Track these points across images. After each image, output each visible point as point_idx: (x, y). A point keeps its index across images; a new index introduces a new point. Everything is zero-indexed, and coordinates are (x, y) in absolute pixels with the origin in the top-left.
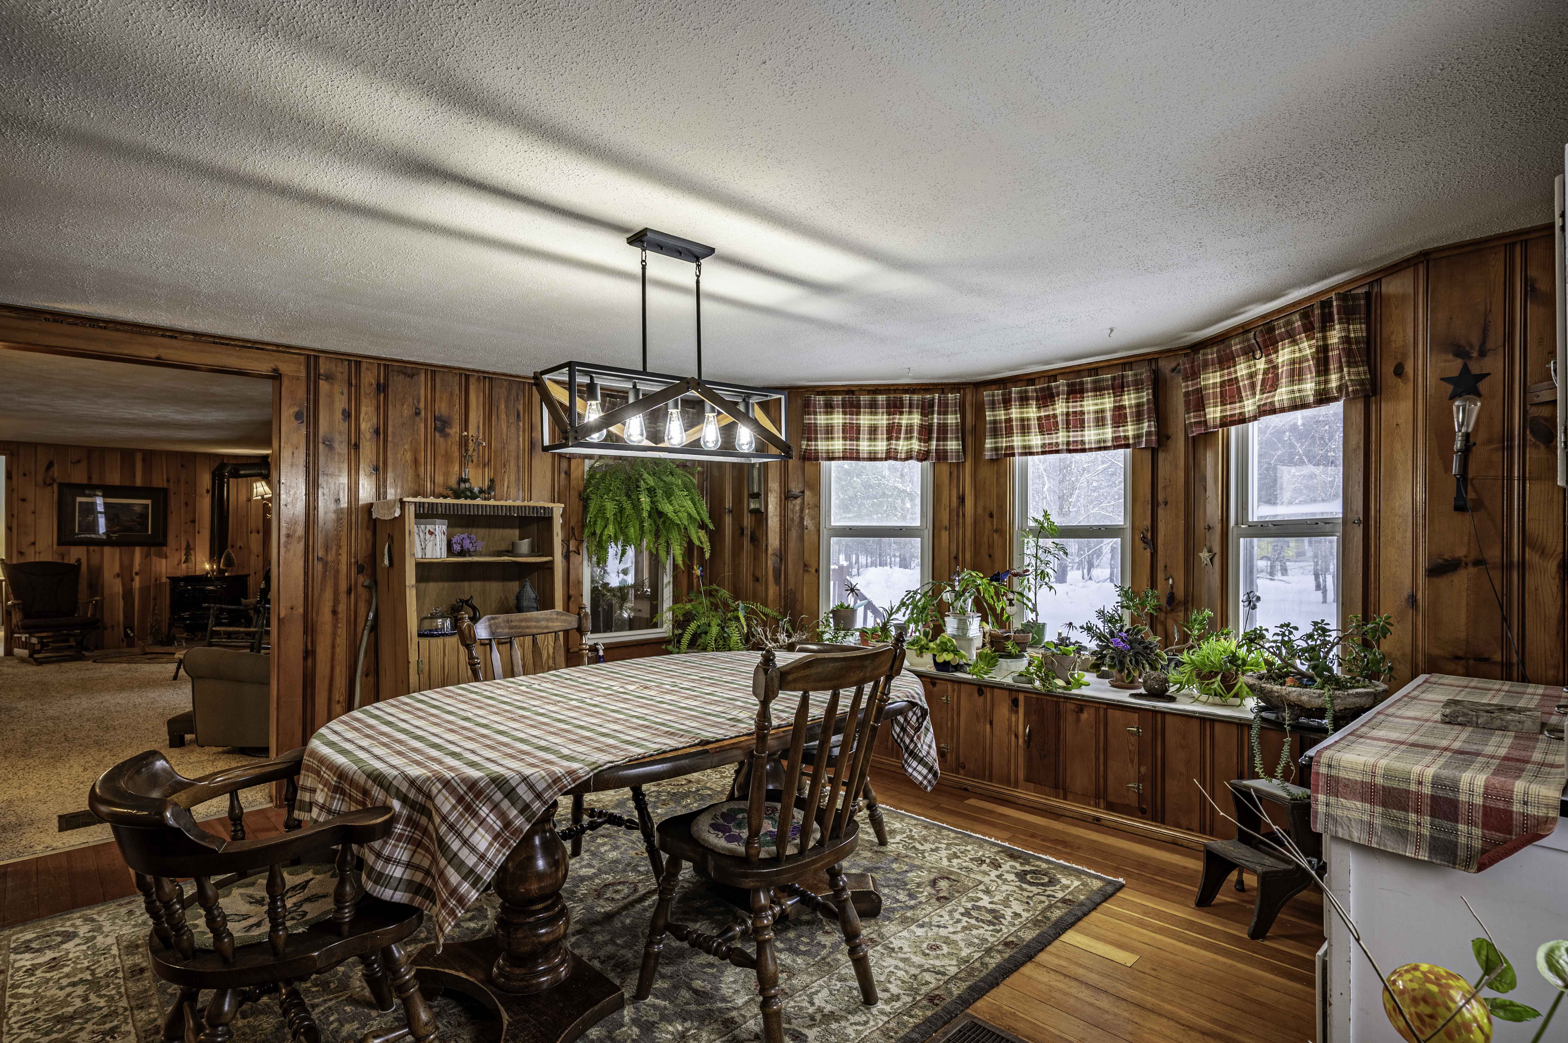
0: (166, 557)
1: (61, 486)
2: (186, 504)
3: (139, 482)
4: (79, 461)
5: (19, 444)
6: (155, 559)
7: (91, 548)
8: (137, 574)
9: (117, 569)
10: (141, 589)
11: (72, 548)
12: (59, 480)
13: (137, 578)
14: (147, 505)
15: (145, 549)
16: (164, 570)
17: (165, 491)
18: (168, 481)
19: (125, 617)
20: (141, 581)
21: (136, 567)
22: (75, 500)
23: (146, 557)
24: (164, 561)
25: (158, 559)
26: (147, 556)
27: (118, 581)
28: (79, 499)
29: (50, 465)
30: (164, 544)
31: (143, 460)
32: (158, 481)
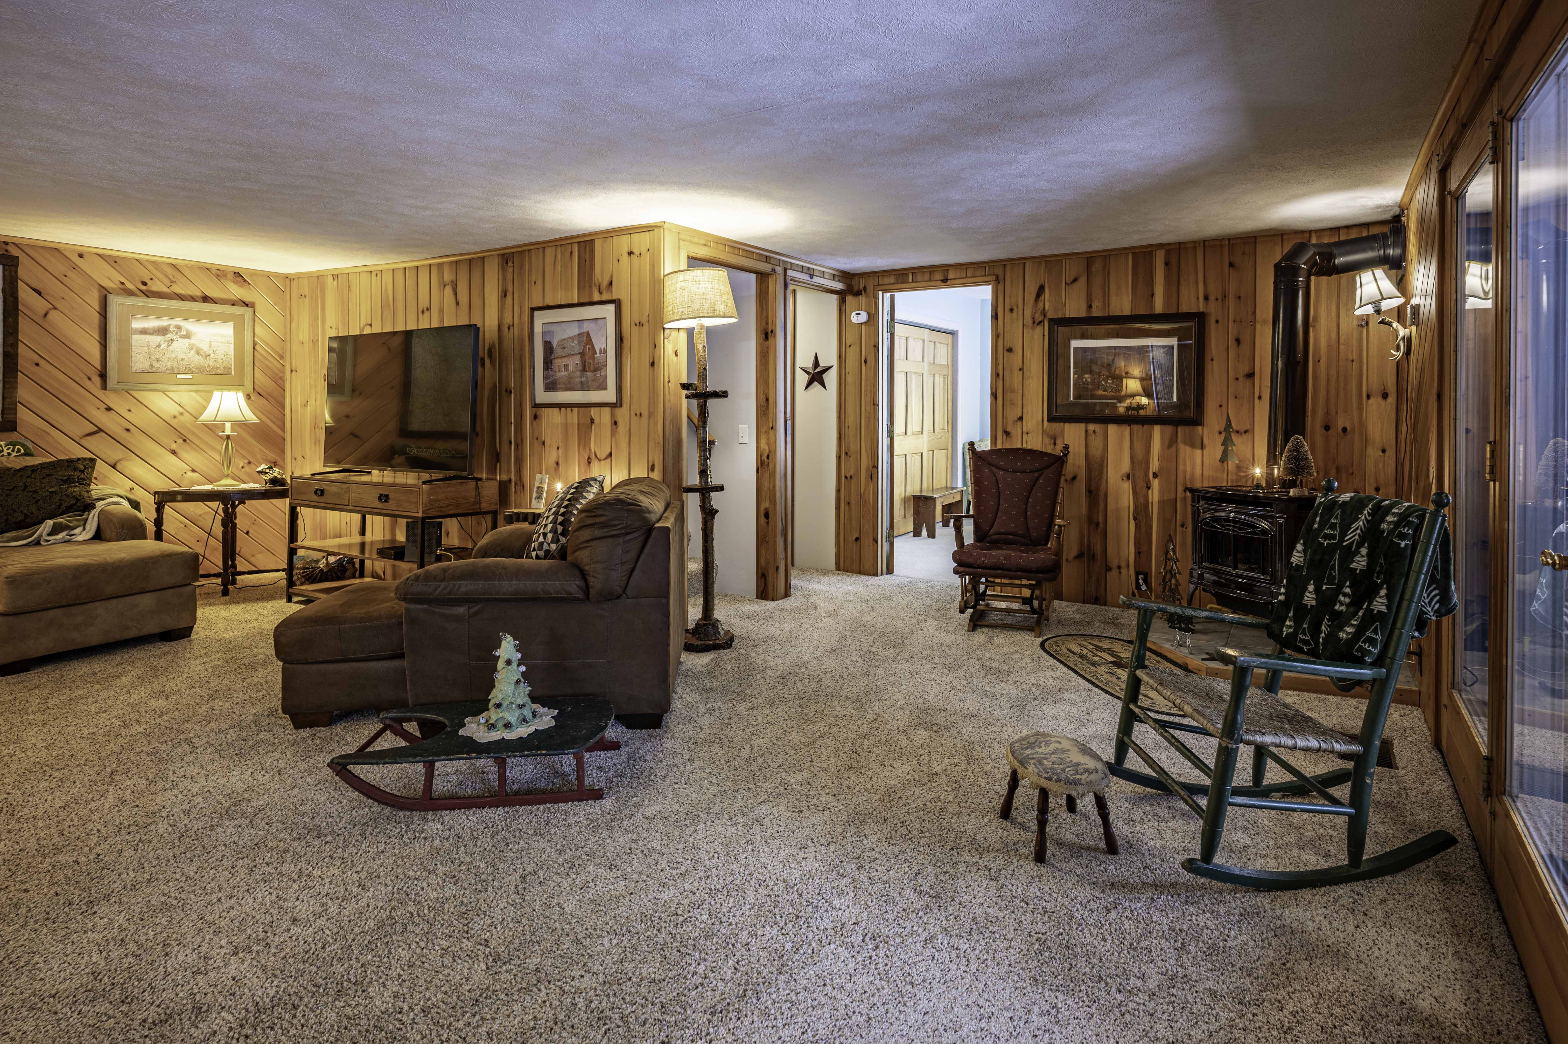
0: (1202, 447)
1: (1053, 321)
2: (1238, 341)
3: (1159, 307)
4: (1075, 280)
5: (1004, 263)
6: (1184, 450)
7: (1091, 427)
8: (1155, 475)
9: (1125, 466)
10: (1162, 503)
11: (1067, 426)
12: (1050, 315)
13: (1156, 484)
14: (1172, 347)
15: (1169, 429)
16: (1198, 471)
17: (1200, 318)
18: (1206, 298)
19: (1138, 553)
20: (1161, 491)
21: (1155, 465)
22: (1068, 346)
23: (1170, 446)
24: (1198, 452)
25: (1188, 449)
26: (1171, 443)
27: (1127, 486)
28: (1075, 344)
29: (1041, 289)
30: (1197, 420)
31: (1166, 264)
32: (1190, 302)
